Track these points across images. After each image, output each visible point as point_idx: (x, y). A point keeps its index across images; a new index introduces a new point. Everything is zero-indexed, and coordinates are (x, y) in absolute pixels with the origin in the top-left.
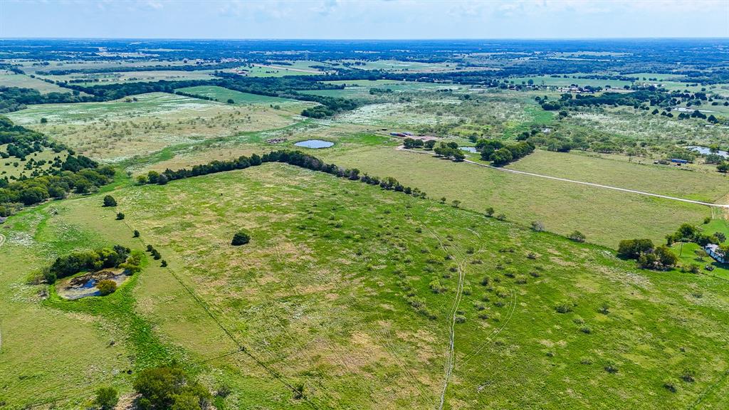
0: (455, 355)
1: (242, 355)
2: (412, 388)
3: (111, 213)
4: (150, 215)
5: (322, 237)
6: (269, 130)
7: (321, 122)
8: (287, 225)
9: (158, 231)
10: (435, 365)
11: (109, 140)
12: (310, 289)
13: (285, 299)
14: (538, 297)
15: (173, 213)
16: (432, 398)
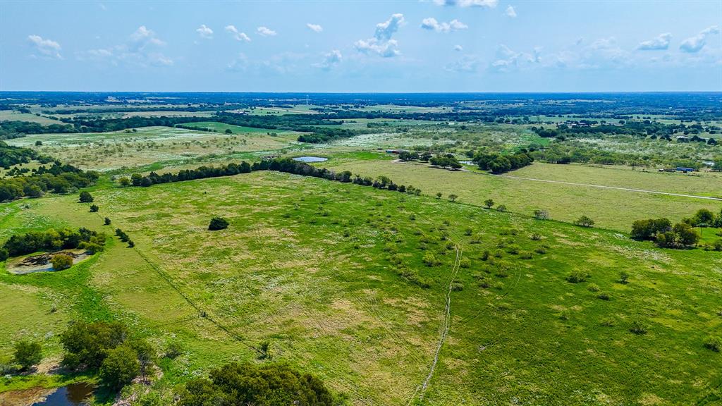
0: (451, 318)
1: (202, 321)
2: (399, 348)
3: (86, 207)
4: (125, 208)
5: (307, 223)
6: (264, 151)
7: (318, 145)
8: (271, 214)
9: (132, 220)
10: (428, 327)
11: (99, 156)
12: (289, 264)
13: (258, 273)
14: (546, 270)
15: (151, 206)
16: (423, 357)
